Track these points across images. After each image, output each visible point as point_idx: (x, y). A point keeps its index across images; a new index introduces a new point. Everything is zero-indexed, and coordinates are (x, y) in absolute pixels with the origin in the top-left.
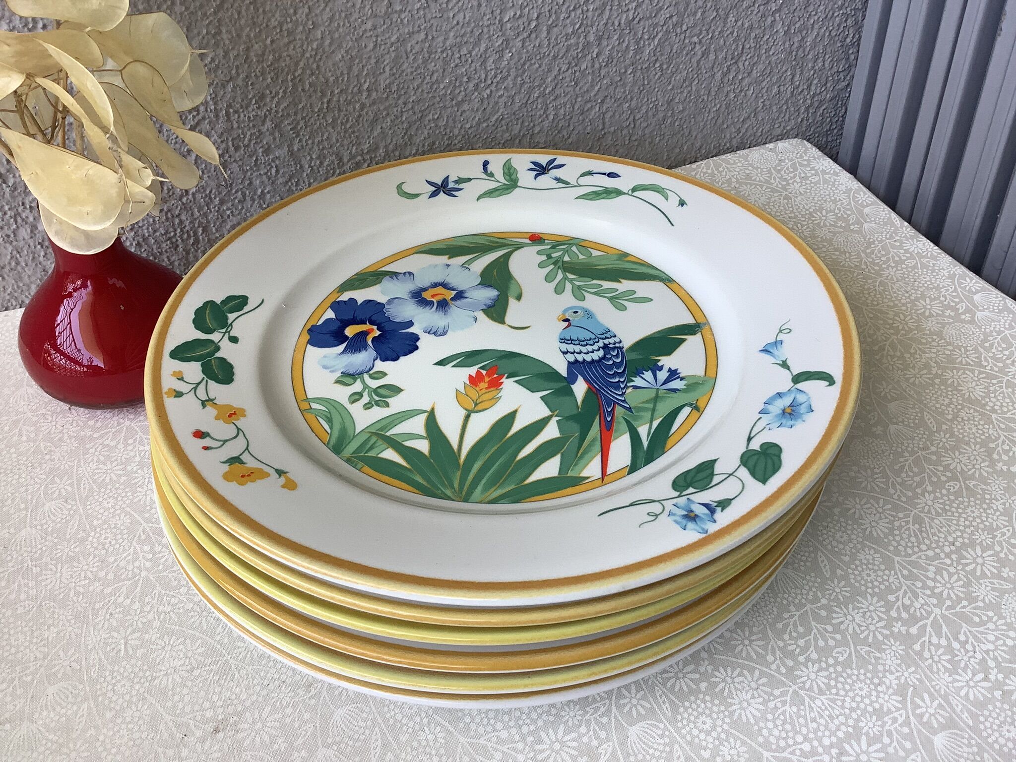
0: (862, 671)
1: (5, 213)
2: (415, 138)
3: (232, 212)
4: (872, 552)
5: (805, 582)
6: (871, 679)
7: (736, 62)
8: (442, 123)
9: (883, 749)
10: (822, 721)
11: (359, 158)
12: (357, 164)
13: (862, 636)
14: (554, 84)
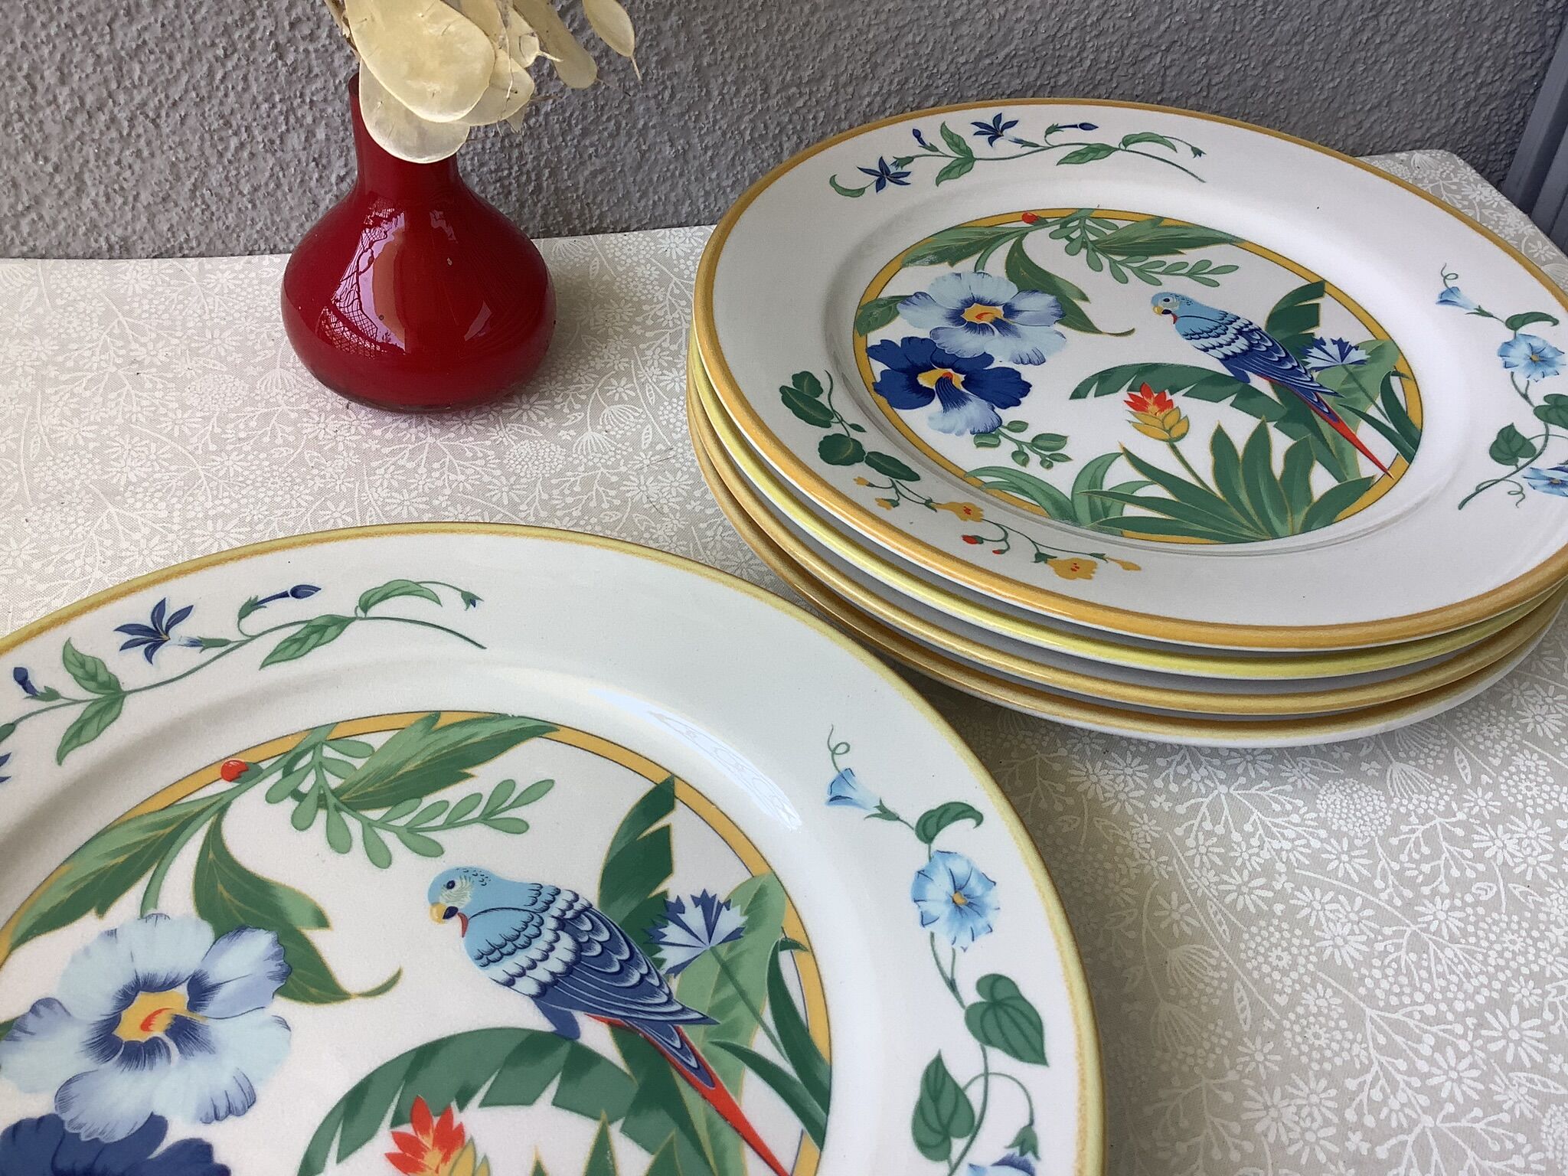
0: (1515, 918)
1: (274, 106)
2: (880, 69)
3: (596, 151)
4: (1535, 757)
5: (1433, 786)
6: (1528, 931)
7: (1376, 16)
9: (1544, 1027)
10: (1454, 979)
11: (794, 90)
12: (789, 99)
13: (1517, 871)
14: (1100, 11)
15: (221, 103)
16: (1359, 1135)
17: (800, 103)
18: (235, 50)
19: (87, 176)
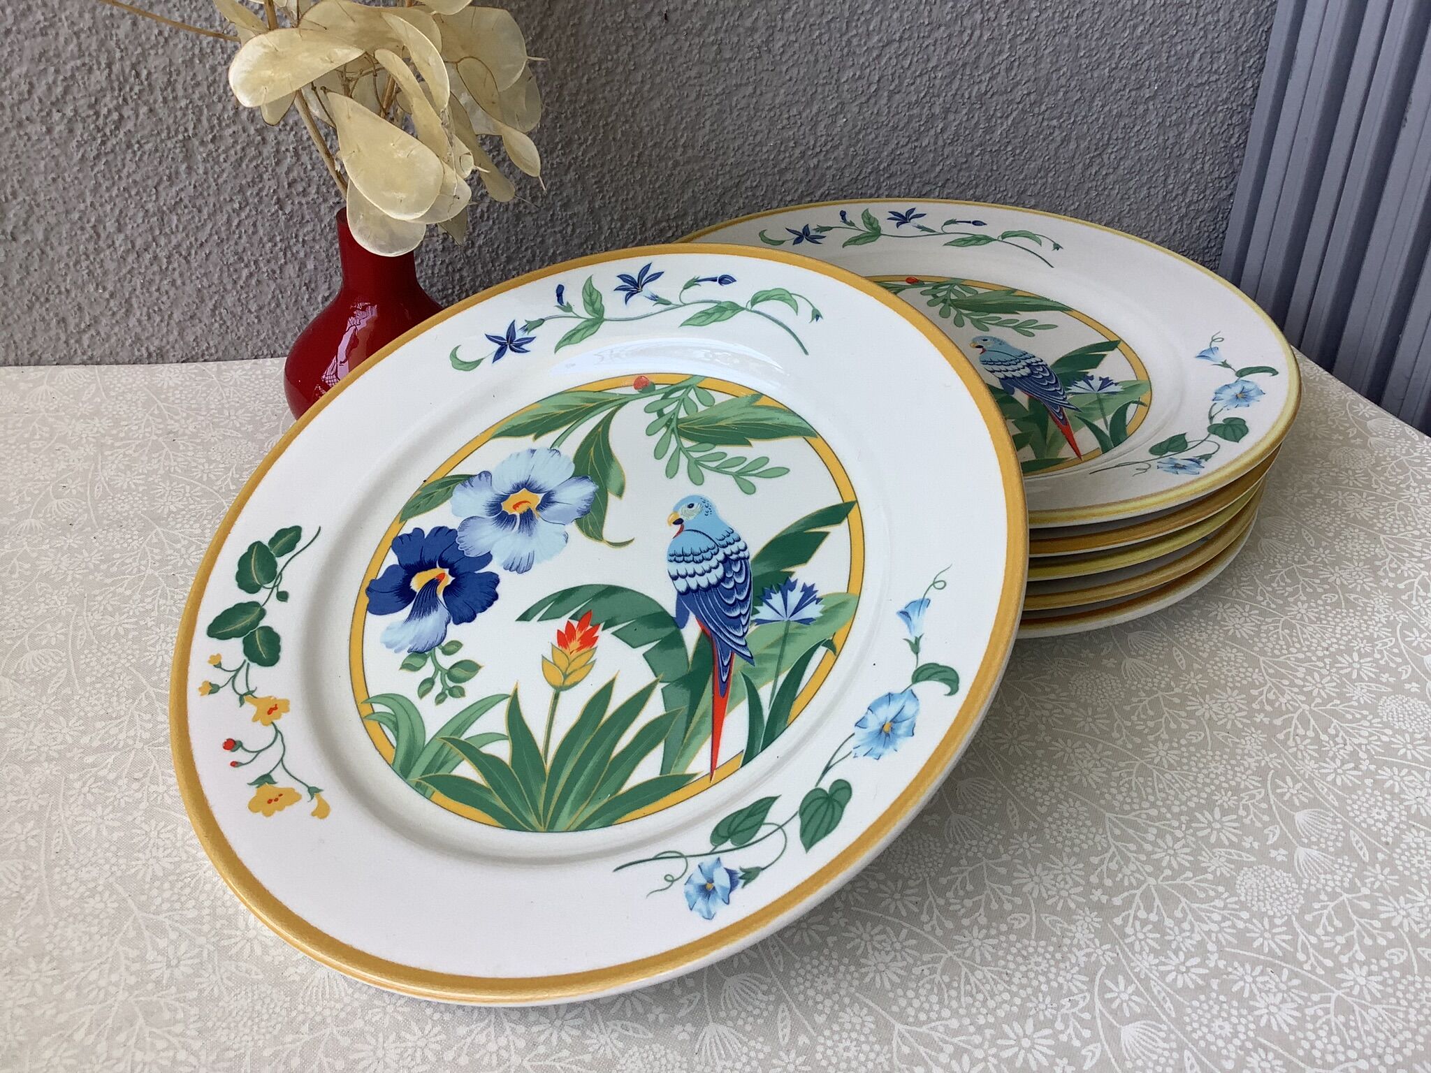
0: (1218, 753)
1: (275, 245)
2: (728, 207)
7: (1100, 154)
8: (760, 193)
12: (661, 231)
14: (889, 159)
15: (236, 244)
16: (1100, 891)
17: (670, 234)
18: (247, 204)
19: (134, 300)
